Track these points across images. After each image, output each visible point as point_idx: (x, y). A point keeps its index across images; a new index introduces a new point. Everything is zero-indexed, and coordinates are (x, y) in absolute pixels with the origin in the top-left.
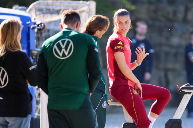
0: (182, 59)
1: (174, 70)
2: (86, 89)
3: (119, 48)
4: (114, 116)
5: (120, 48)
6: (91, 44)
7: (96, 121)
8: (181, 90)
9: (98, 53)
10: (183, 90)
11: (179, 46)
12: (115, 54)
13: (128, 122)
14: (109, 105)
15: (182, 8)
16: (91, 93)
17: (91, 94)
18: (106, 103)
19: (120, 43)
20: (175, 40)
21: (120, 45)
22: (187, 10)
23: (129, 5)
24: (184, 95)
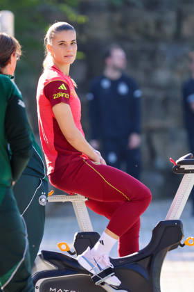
0: (176, 109)
1: (163, 130)
4: (59, 221)
6: (12, 95)
7: (25, 235)
8: (178, 167)
10: (182, 167)
11: (169, 87)
13: (84, 231)
15: (171, 16)
16: (14, 180)
17: (14, 183)
18: (45, 197)
19: (63, 87)
20: (162, 76)
22: (181, 18)
23: (74, 16)
24: (183, 175)
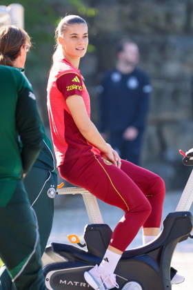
2: (17, 170)
3: (74, 90)
5: (76, 88)
6: (23, 87)
7: (36, 228)
8: (187, 158)
9: (34, 101)
10: (191, 158)
12: (67, 101)
13: (95, 223)
14: (57, 193)
16: (25, 173)
17: (24, 175)
18: (54, 189)
21: (76, 83)
23: (84, 9)
